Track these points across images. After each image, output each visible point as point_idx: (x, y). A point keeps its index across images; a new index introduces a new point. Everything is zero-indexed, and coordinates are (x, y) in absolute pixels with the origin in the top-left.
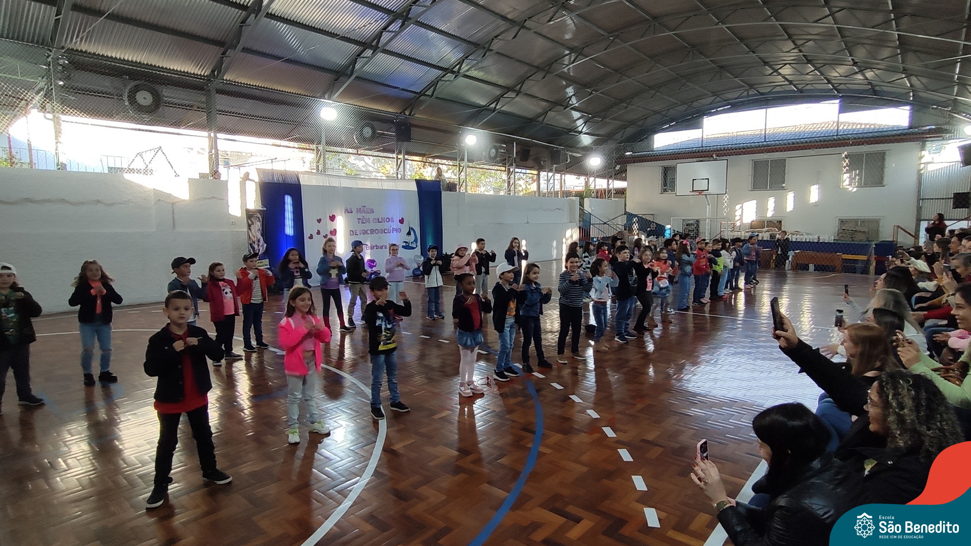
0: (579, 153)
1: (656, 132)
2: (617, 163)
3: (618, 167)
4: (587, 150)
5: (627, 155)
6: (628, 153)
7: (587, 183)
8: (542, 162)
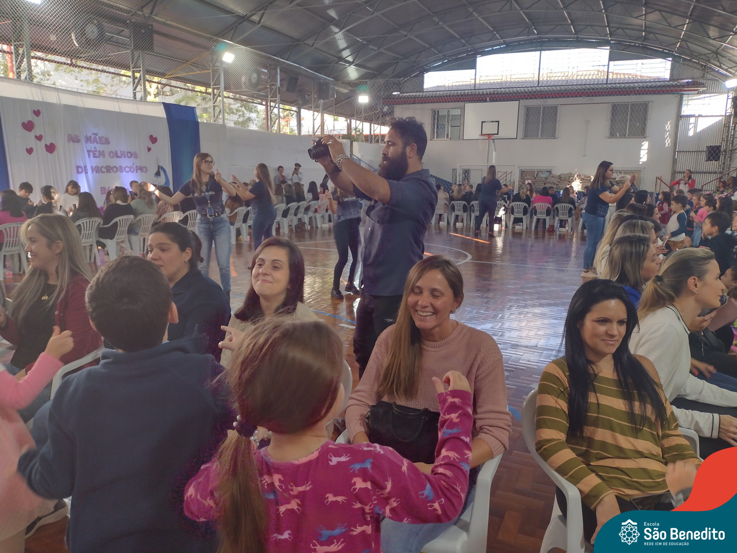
0: (346, 88)
1: (427, 71)
2: (385, 104)
3: (386, 109)
4: (355, 86)
5: (395, 95)
6: (394, 93)
7: (349, 127)
8: (306, 96)
